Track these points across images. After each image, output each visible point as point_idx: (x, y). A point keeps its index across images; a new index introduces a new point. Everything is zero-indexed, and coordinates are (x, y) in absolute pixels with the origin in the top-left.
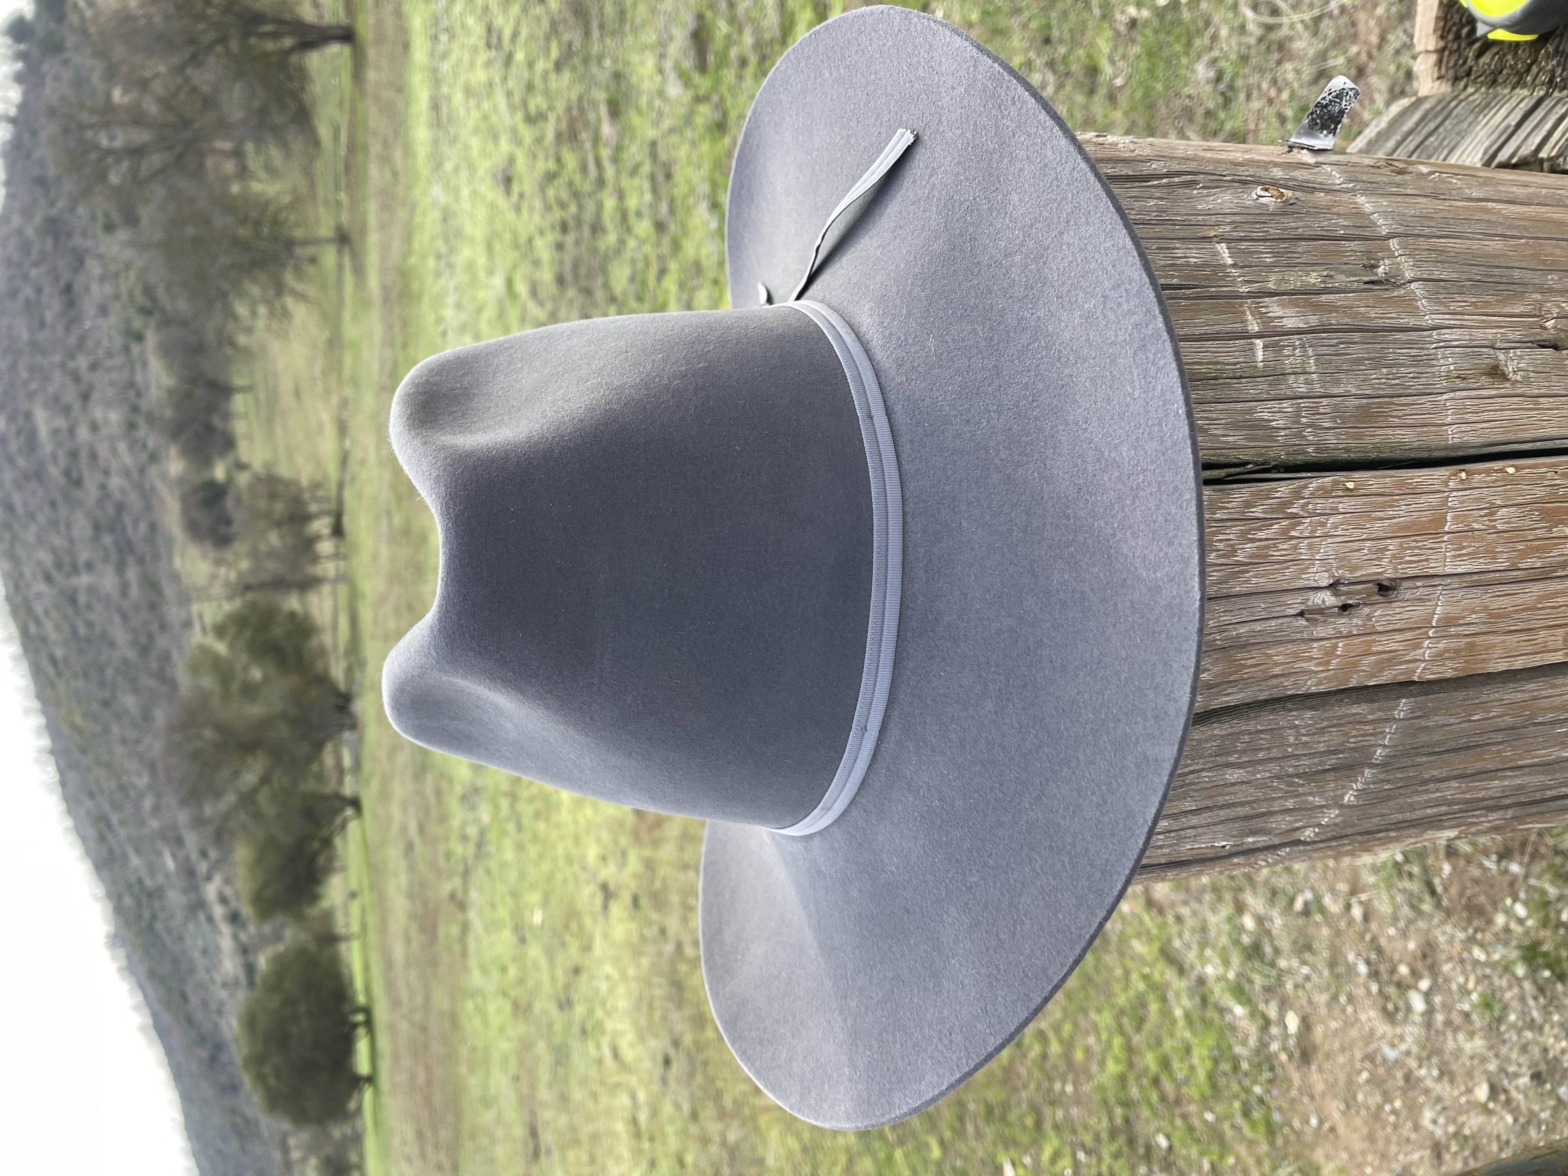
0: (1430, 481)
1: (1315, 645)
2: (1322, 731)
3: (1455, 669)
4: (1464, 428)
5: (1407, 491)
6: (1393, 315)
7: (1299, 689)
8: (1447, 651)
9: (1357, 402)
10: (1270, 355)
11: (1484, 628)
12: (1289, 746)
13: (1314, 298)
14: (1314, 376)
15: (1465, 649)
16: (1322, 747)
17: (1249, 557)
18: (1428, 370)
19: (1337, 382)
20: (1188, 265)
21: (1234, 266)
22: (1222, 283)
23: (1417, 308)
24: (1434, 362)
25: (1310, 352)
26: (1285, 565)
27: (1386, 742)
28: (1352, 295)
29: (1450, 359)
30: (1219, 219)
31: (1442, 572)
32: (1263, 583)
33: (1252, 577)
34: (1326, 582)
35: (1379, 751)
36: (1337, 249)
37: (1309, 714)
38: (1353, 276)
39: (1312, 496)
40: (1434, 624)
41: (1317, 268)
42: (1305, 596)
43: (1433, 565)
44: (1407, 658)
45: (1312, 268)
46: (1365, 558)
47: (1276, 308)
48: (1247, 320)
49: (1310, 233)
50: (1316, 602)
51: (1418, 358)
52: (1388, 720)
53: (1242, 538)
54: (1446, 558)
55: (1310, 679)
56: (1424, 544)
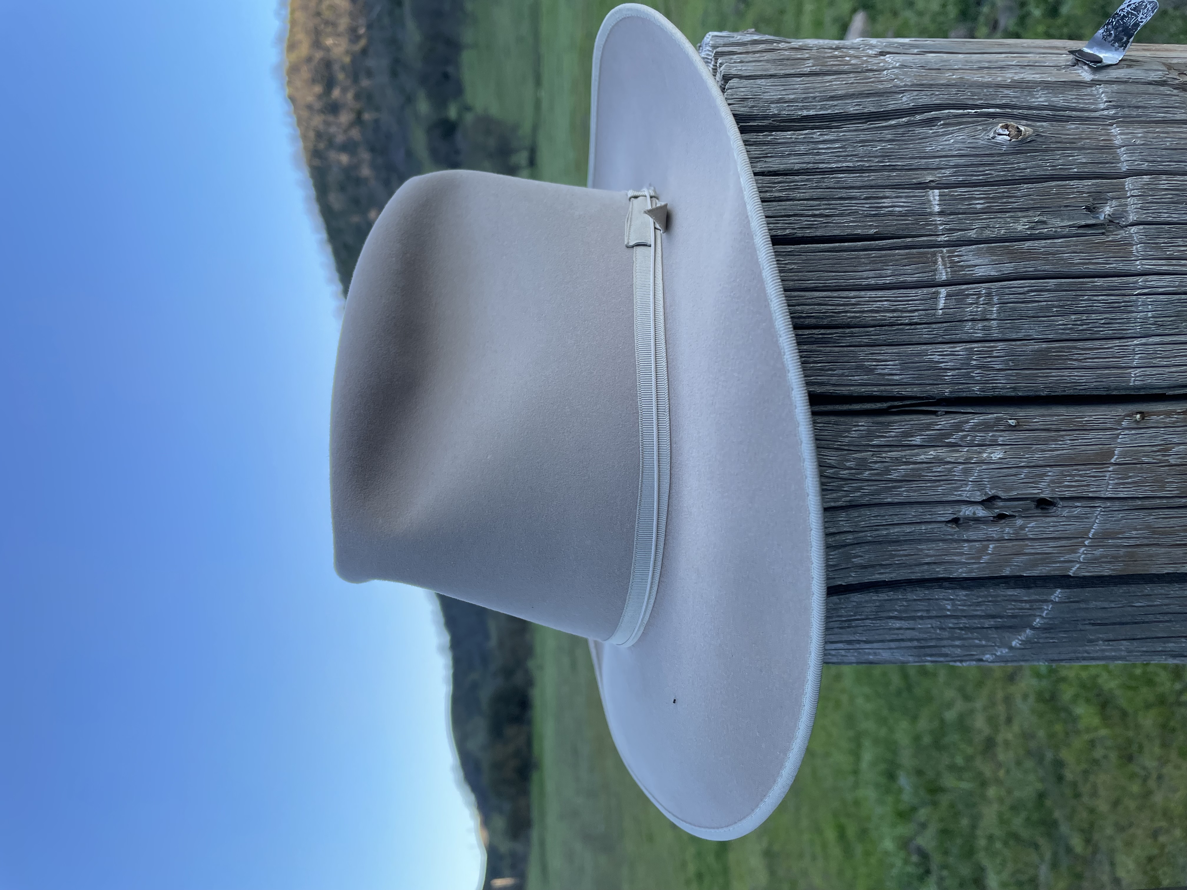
0: (1102, 421)
1: (966, 545)
2: (979, 604)
3: (1113, 570)
4: (1149, 371)
5: (1075, 428)
6: (1100, 261)
7: (951, 573)
8: (1102, 557)
9: (1036, 346)
10: (952, 302)
11: (1146, 541)
12: (949, 610)
13: (1016, 245)
14: (994, 323)
15: (1124, 556)
16: (978, 613)
17: (903, 476)
18: (1125, 316)
19: (1019, 329)
20: (891, 214)
21: (941, 213)
22: (923, 232)
23: (1131, 252)
24: (1133, 309)
25: (995, 299)
26: (938, 483)
27: (1044, 615)
28: (1060, 240)
29: (1150, 307)
30: (944, 161)
31: (1103, 496)
32: (915, 496)
33: (903, 491)
34: (979, 499)
35: (1038, 620)
36: (1063, 191)
37: (964, 593)
38: (1069, 220)
39: (973, 429)
40: (1091, 537)
41: (1030, 213)
42: (957, 508)
43: (1095, 489)
44: (1062, 559)
45: (1024, 214)
46: (1021, 481)
47: (970, 257)
48: (936, 270)
49: (1038, 173)
50: (967, 513)
51: (1116, 305)
52: (1046, 601)
53: (898, 461)
54: (1109, 484)
55: (961, 568)
56: (1088, 472)
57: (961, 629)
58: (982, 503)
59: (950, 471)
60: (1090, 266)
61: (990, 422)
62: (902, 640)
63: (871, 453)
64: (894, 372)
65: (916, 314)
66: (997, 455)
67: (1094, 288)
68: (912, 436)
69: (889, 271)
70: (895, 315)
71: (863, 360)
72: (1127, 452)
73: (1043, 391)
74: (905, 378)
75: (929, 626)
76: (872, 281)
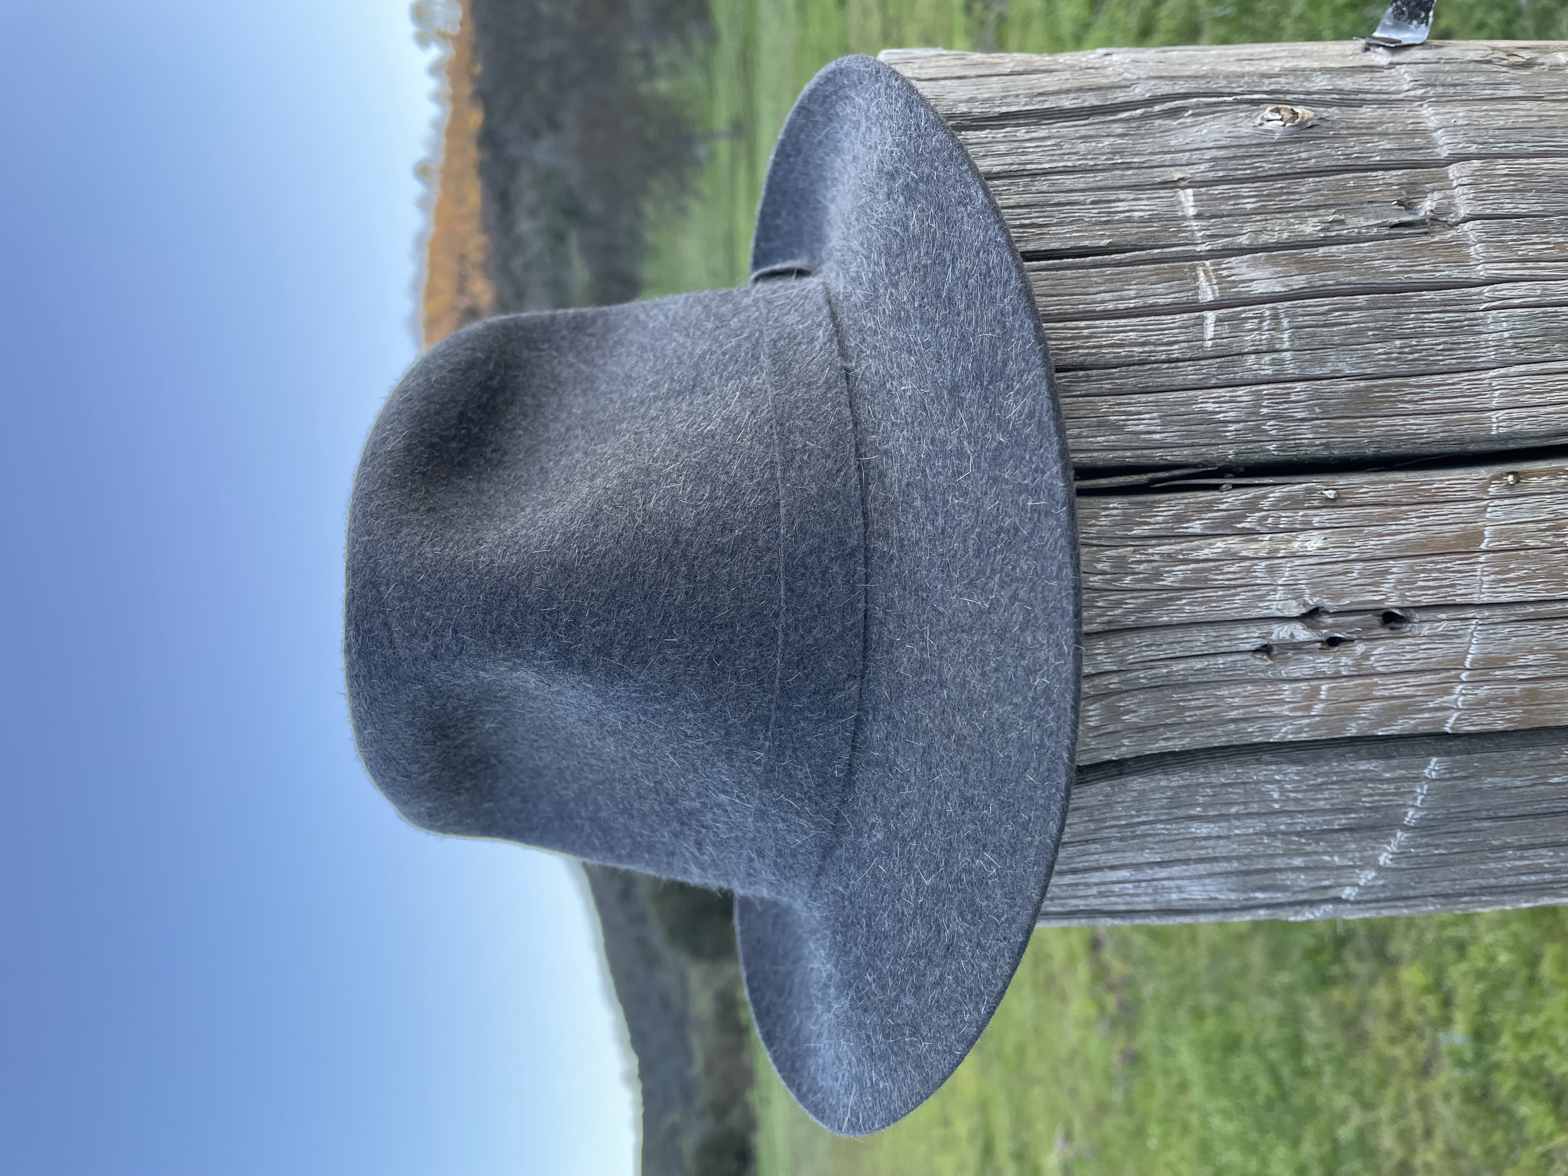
0: (1458, 487)
1: (1286, 687)
2: (1319, 788)
3: (1511, 720)
4: (1517, 413)
5: (1421, 499)
6: (1428, 268)
7: (1271, 736)
9: (1352, 385)
10: (1225, 330)
11: (1552, 672)
12: (1276, 801)
13: (1306, 253)
14: (1288, 355)
15: (1523, 697)
16: (1321, 804)
17: (1181, 581)
18: (1470, 339)
19: (1322, 361)
20: (1129, 220)
21: (1198, 216)
22: (1174, 241)
23: (1468, 255)
24: (1481, 328)
25: (1285, 323)
26: (1233, 591)
27: (1418, 803)
28: (1367, 244)
29: (1505, 324)
30: (1196, 155)
31: (1476, 601)
32: (1201, 612)
33: (1184, 604)
34: (1296, 612)
35: (1411, 813)
36: (1363, 183)
37: (1294, 769)
38: (1377, 218)
39: (1275, 507)
40: (1468, 666)
41: (1322, 212)
42: (1266, 628)
43: (1463, 591)
44: (1431, 705)
45: (1312, 213)
46: (1354, 582)
47: (1244, 270)
48: (1198, 288)
49: (1327, 164)
50: (1282, 635)
51: (1457, 324)
52: (1417, 779)
53: (1171, 559)
54: (1482, 583)
55: (1285, 726)
56: (1449, 565)
57: (1298, 834)
58: (1302, 618)
59: (1249, 570)
60: (1414, 276)
61: (1298, 496)
62: (1215, 859)
63: (1131, 549)
64: (1153, 428)
65: (1176, 347)
66: (1314, 542)
67: (1423, 303)
68: (1188, 521)
69: (1133, 292)
70: (1146, 349)
71: (1107, 414)
72: (1502, 532)
73: (1367, 447)
74: (1170, 437)
75: (1251, 831)
76: (1110, 306)
